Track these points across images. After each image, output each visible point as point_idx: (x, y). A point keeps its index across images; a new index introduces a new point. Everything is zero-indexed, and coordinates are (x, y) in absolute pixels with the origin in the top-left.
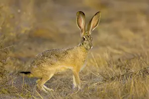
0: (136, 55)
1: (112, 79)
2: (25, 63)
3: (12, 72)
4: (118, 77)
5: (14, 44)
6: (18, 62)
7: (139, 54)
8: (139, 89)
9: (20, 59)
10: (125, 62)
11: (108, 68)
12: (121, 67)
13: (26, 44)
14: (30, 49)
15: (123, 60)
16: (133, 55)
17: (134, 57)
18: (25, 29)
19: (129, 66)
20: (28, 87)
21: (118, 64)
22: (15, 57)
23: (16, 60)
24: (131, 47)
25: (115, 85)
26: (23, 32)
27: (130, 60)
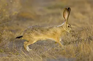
0: (84, 28)
1: (69, 43)
2: (15, 33)
3: (7, 39)
4: (73, 42)
5: (8, 21)
6: (11, 33)
7: (86, 28)
8: (86, 49)
9: (12, 31)
10: (78, 33)
11: (67, 36)
12: (75, 36)
13: (15, 22)
14: (18, 24)
15: (76, 31)
16: (83, 28)
17: (83, 29)
18: (15, 12)
19: (80, 35)
20: (16, 48)
21: (73, 34)
22: (9, 30)
23: (9, 31)
24: (81, 23)
25: (71, 46)
26: (14, 14)
27: (80, 31)
